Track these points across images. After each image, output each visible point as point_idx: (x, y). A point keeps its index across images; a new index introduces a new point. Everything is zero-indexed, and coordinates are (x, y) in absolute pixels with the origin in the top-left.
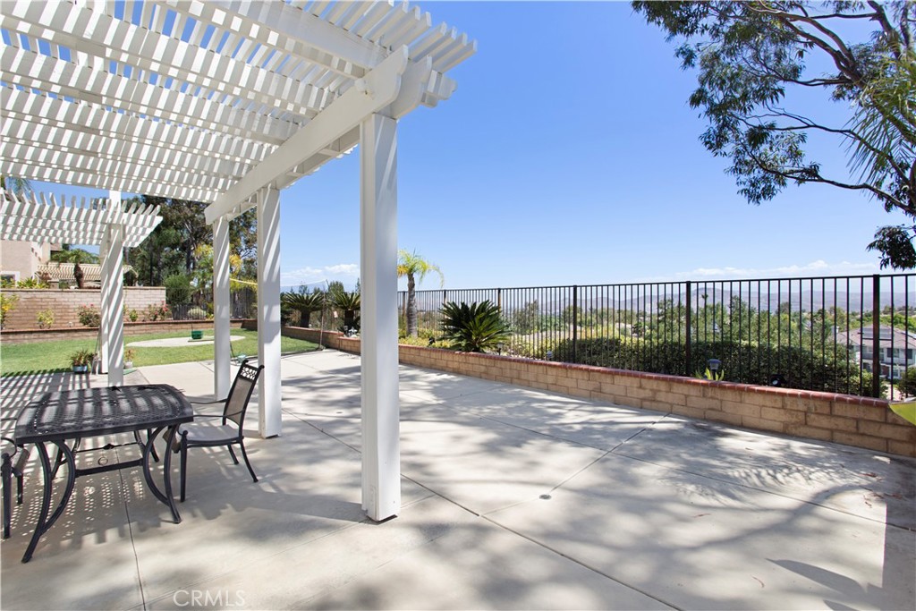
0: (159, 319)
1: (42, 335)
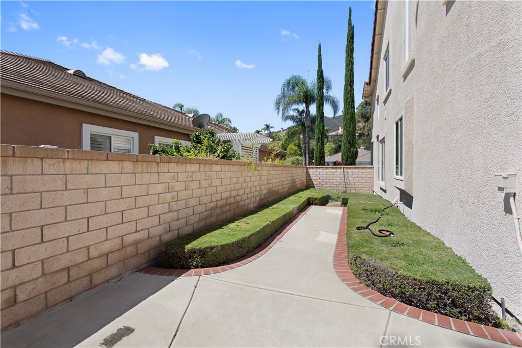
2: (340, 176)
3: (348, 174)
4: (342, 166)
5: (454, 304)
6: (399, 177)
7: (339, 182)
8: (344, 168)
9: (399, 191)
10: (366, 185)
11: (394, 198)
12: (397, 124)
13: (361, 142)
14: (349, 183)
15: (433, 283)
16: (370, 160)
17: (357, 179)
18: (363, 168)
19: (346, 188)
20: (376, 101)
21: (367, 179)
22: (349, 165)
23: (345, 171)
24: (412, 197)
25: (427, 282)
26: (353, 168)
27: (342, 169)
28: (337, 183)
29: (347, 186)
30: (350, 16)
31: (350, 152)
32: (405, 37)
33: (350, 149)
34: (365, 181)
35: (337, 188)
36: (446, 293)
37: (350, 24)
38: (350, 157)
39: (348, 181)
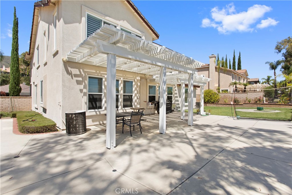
0: (258, 102)
1: (223, 105)
2: (9, 102)
3: (14, 102)
4: (10, 97)
5: (49, 130)
6: (42, 103)
7: (7, 106)
8: (11, 98)
9: (42, 108)
10: (27, 107)
11: (40, 111)
12: (41, 82)
13: (23, 79)
14: (15, 107)
15: (44, 126)
16: (29, 92)
17: (20, 104)
18: (25, 98)
19: (12, 109)
20: (33, 65)
21: (27, 103)
22: (15, 96)
23: (12, 99)
24: (46, 109)
25: (43, 126)
26: (18, 98)
27: (10, 98)
28: (5, 107)
29: (13, 108)
30: (15, 11)
31: (16, 89)
32: (44, 51)
33: (16, 87)
34: (26, 105)
35: (6, 110)
36: (47, 128)
37: (15, 16)
38: (16, 91)
39: (14, 105)
